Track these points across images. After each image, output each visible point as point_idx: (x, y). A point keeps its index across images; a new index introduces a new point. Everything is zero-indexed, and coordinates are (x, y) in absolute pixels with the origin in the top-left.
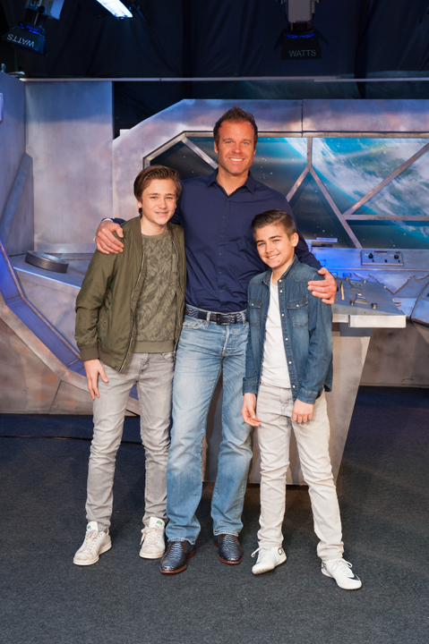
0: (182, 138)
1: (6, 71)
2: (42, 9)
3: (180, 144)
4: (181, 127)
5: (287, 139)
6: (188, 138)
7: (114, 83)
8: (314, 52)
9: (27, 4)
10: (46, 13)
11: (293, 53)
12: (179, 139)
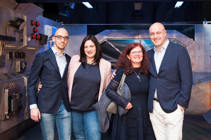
0: (106, 40)
1: (58, 22)
2: (69, 6)
3: (105, 42)
4: (106, 37)
5: (134, 40)
6: (108, 40)
7: (87, 25)
8: (142, 18)
9: (65, 5)
10: (70, 7)
11: (136, 18)
12: (105, 40)
